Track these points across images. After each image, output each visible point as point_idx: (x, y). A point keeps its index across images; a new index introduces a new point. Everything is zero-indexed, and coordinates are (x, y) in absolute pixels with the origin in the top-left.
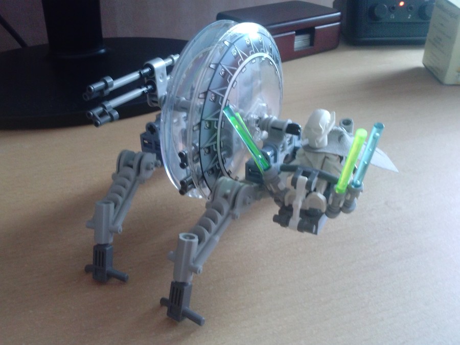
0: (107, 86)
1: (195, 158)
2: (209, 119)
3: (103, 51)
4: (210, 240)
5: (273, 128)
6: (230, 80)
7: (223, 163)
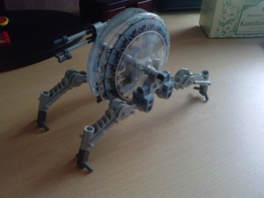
0: (64, 41)
2: (112, 64)
4: (101, 132)
5: (151, 75)
7: (119, 89)
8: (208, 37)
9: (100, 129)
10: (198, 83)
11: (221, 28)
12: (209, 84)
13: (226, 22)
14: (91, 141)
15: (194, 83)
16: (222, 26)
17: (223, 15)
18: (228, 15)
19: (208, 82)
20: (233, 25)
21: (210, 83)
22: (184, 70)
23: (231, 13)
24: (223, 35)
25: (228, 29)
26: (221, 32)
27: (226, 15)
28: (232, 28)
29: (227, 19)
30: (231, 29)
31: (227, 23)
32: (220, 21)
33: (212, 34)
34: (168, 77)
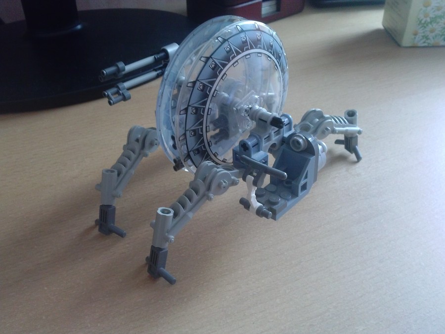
0: (119, 70)
1: (181, 139)
2: (196, 105)
3: (79, 27)
5: (261, 119)
6: (220, 73)
7: (209, 146)
8: (398, 45)
9: (182, 211)
10: (340, 132)
11: (421, 31)
12: (359, 132)
13: (429, 20)
14: (168, 232)
15: (334, 132)
16: (422, 27)
17: (424, 8)
18: (433, 9)
19: (357, 128)
20: (440, 25)
21: (361, 130)
22: (315, 111)
23: (437, 5)
24: (424, 42)
25: (432, 31)
26: (421, 37)
27: (429, 8)
28: (439, 31)
29: (432, 15)
30: (437, 32)
31: (431, 22)
32: (419, 19)
33: (407, 41)
34: (290, 123)
